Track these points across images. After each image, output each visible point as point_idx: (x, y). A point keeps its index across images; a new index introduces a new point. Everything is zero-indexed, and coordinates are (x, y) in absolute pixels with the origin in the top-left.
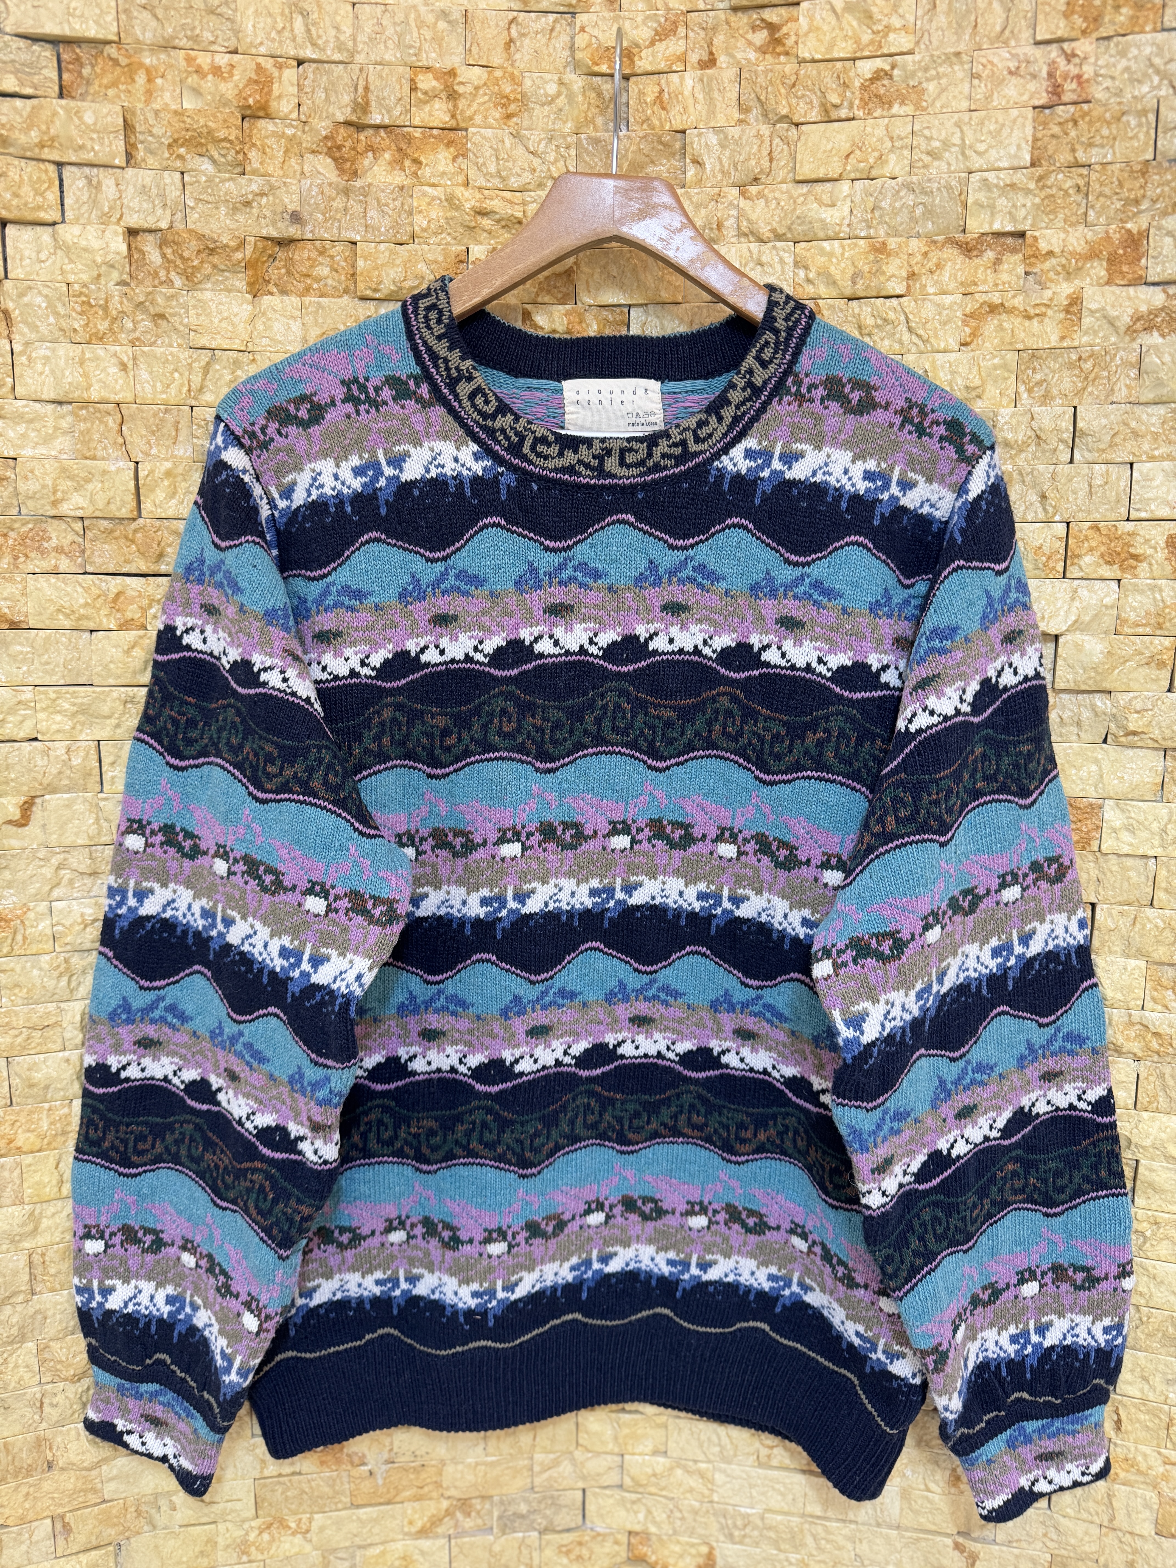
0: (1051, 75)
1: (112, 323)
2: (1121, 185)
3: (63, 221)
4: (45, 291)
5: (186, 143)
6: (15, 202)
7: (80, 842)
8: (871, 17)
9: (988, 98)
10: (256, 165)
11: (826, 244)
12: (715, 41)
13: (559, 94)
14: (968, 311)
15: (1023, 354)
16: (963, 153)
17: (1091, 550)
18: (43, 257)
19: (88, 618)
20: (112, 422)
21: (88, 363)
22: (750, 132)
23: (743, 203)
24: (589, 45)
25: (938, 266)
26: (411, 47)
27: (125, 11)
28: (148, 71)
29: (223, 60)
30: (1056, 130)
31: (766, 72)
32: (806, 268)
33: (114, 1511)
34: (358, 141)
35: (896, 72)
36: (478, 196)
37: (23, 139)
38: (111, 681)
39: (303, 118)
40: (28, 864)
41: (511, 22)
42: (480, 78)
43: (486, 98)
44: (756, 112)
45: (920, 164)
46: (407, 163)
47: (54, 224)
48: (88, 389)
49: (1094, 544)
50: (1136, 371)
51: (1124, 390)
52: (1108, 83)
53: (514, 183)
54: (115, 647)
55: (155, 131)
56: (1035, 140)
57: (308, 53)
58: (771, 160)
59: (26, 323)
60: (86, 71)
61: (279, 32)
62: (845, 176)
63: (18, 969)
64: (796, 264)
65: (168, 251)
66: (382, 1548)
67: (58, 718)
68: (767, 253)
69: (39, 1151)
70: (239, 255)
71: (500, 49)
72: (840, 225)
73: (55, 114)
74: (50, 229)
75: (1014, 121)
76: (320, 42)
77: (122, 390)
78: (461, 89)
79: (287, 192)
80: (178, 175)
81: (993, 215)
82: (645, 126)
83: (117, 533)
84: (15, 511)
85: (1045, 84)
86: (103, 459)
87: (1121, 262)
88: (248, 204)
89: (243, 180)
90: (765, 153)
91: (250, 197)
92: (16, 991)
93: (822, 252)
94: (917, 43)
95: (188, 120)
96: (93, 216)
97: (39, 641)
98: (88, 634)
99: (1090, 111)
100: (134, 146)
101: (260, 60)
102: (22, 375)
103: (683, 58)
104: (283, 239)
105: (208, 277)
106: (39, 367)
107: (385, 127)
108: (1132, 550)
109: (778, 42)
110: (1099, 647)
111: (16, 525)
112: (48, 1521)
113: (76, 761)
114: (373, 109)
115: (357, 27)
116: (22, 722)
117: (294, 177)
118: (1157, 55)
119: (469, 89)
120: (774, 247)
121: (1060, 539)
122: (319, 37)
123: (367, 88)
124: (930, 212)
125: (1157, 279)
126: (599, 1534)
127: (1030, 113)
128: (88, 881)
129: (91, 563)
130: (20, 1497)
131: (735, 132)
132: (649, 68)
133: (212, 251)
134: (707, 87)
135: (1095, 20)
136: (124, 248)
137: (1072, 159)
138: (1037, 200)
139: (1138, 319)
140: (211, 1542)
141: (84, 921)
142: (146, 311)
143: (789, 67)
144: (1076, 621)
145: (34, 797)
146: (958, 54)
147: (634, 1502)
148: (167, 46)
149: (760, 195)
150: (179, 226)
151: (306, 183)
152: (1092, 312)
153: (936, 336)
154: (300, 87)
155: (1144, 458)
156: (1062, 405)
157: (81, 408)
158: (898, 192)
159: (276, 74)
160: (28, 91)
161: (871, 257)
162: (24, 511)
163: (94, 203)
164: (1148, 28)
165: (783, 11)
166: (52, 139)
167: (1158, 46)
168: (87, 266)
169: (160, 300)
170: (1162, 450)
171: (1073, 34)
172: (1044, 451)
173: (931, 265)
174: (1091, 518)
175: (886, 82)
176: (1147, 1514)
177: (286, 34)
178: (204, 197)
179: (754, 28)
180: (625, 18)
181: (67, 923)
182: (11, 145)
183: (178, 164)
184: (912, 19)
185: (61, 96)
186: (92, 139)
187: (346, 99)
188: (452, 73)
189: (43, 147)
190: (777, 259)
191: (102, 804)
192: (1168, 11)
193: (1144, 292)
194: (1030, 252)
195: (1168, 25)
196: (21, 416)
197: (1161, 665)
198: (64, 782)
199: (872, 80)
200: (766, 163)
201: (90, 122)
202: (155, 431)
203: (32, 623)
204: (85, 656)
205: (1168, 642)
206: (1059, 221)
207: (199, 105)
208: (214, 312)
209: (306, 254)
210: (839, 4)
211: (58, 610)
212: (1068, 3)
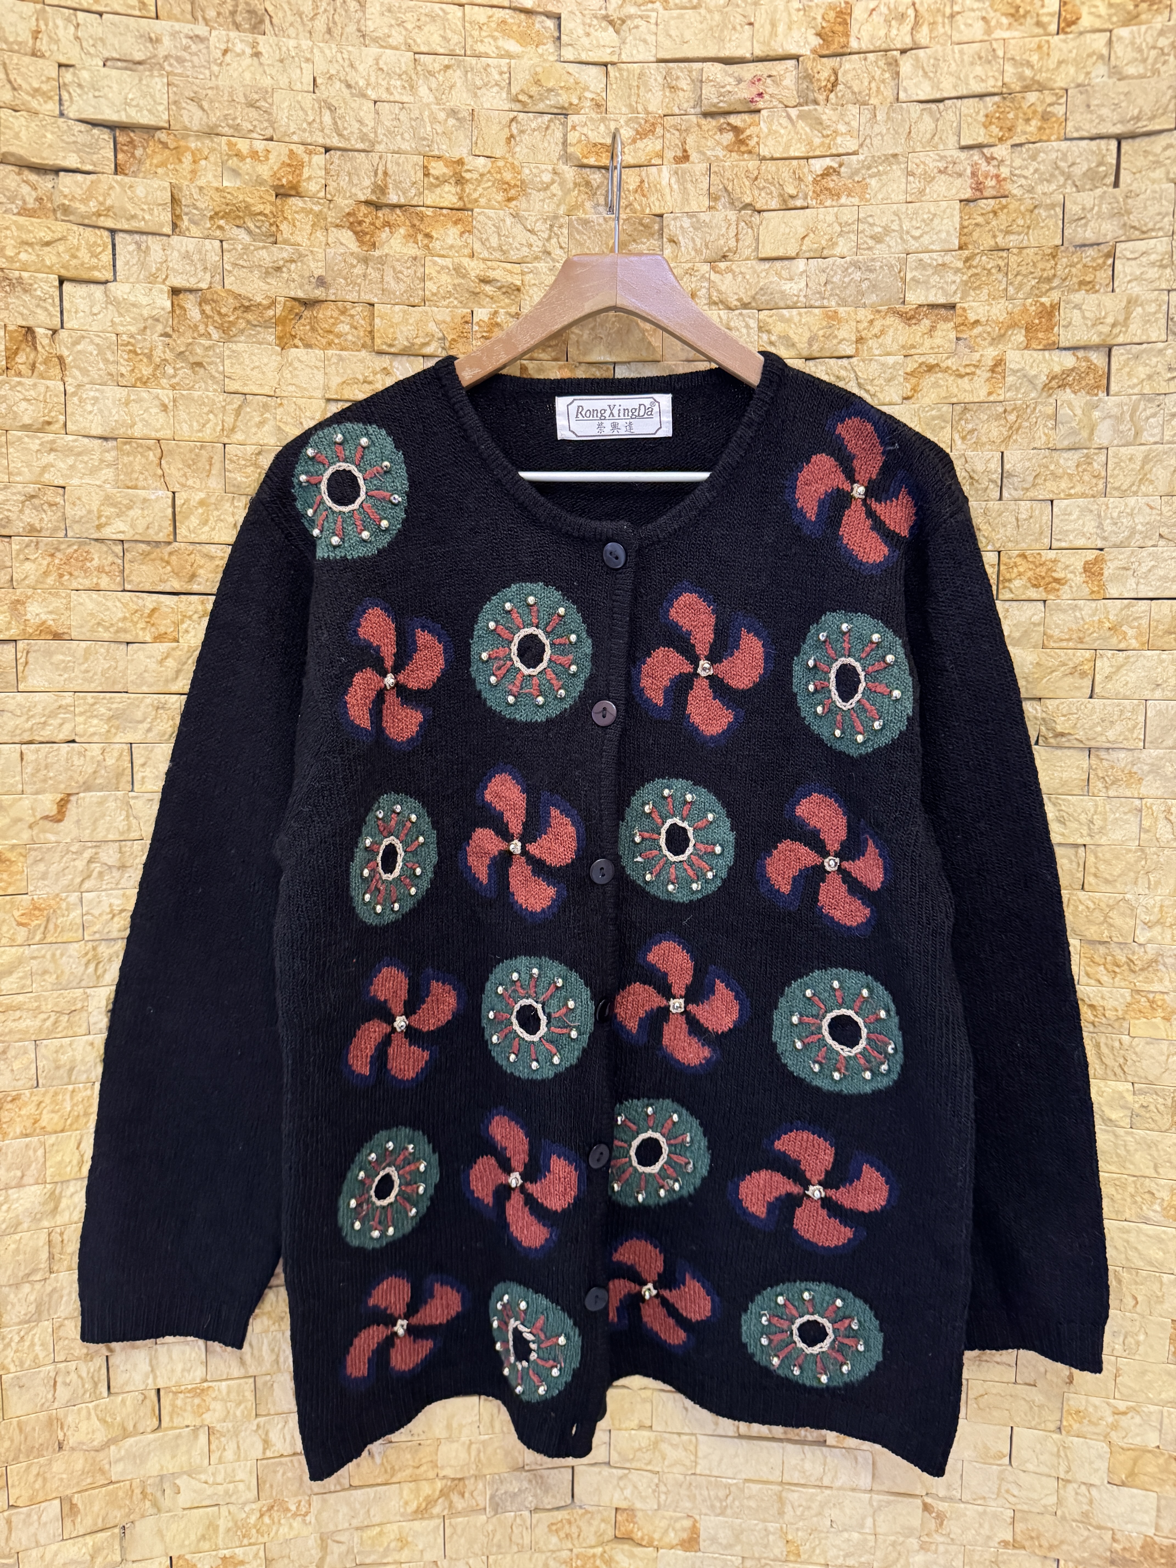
0: (974, 174)
1: (155, 369)
2: (1035, 265)
3: (115, 280)
4: (97, 340)
5: (226, 216)
6: (74, 262)
7: (111, 837)
8: (821, 124)
10: (286, 236)
11: (785, 312)
12: (688, 140)
13: (553, 182)
14: (909, 370)
15: (958, 408)
16: (902, 238)
17: (1020, 574)
19: (125, 631)
20: (152, 456)
21: (132, 404)
22: (719, 217)
23: (714, 276)
24: (579, 141)
25: (882, 332)
26: (424, 139)
27: (175, 102)
28: (193, 154)
29: (260, 145)
30: (980, 220)
31: (732, 167)
32: (769, 332)
33: (121, 1493)
34: (377, 217)
35: (843, 169)
36: (482, 266)
37: (82, 208)
38: (145, 689)
39: (329, 196)
40: (62, 857)
41: (512, 120)
42: (485, 166)
43: (490, 183)
44: (724, 200)
45: (865, 246)
46: (420, 237)
47: (106, 282)
48: (132, 426)
49: (1022, 570)
50: (1052, 422)
51: (1044, 438)
52: (1023, 181)
53: (514, 255)
54: (149, 657)
55: (198, 204)
56: (963, 227)
57: (335, 141)
58: (737, 241)
59: (78, 368)
60: (139, 152)
61: (310, 124)
62: (801, 255)
63: (48, 956)
64: (760, 329)
65: (207, 308)
66: (378, 1529)
67: (95, 721)
68: (735, 319)
69: (62, 1131)
70: (271, 313)
71: (503, 142)
72: (798, 296)
73: (111, 188)
74: (102, 287)
75: (944, 212)
76: (345, 133)
77: (162, 428)
78: (467, 176)
79: (314, 260)
80: (218, 243)
81: (928, 289)
82: (628, 210)
83: (153, 556)
84: (62, 534)
85: (969, 181)
86: (144, 488)
87: (1037, 330)
88: (278, 269)
89: (274, 249)
90: (732, 234)
91: (281, 263)
92: (47, 977)
93: (783, 319)
95: (229, 196)
96: (142, 276)
97: (80, 653)
98: (124, 646)
99: (1008, 204)
100: (179, 217)
102: (73, 414)
103: (661, 155)
104: (309, 300)
105: (242, 331)
106: (89, 408)
107: (400, 206)
108: (1055, 575)
109: (742, 142)
110: (1029, 659)
111: (63, 547)
112: (57, 1502)
113: (110, 762)
114: (390, 191)
115: (378, 121)
116: (61, 725)
117: (320, 247)
118: (1062, 159)
119: (475, 176)
120: (741, 314)
121: (992, 566)
122: (345, 129)
123: (385, 173)
124: (874, 286)
125: (1067, 345)
126: (587, 1512)
127: (957, 205)
128: (116, 874)
129: (130, 582)
130: (31, 1478)
131: (705, 217)
132: (632, 162)
133: (247, 309)
134: (682, 178)
135: (1010, 130)
136: (168, 304)
137: (992, 243)
138: (965, 278)
139: (1053, 378)
140: (212, 1526)
141: (112, 911)
142: (185, 360)
143: (752, 164)
145: (69, 795)
146: (895, 156)
147: (621, 1478)
148: (211, 133)
149: (729, 270)
150: (217, 287)
151: (331, 251)
152: (1014, 372)
153: (881, 391)
154: (327, 171)
155: (1062, 495)
156: (991, 451)
157: (125, 444)
158: (847, 269)
159: (306, 158)
160: (88, 168)
161: (825, 324)
162: (70, 534)
163: (143, 265)
164: (1053, 138)
165: (746, 116)
166: (108, 210)
167: (1062, 152)
168: (134, 319)
169: (199, 351)
170: (1079, 489)
171: (992, 141)
172: (977, 490)
173: (876, 330)
174: (1019, 547)
175: (835, 178)
176: (1099, 1464)
177: (316, 125)
178: (240, 262)
179: (721, 130)
180: (610, 119)
181: (96, 912)
182: (72, 213)
183: (218, 233)
184: (856, 125)
185: (116, 172)
186: (143, 210)
187: (367, 182)
188: (460, 162)
189: (99, 215)
190: (744, 324)
191: (132, 802)
192: (1070, 124)
193: (1056, 355)
194: (959, 320)
195: (1069, 135)
196: (71, 450)
197: (1083, 674)
198: (98, 781)
199: (823, 176)
200: (732, 243)
201: (142, 195)
202: (191, 464)
203: (74, 635)
204: (121, 665)
205: (1088, 654)
206: (984, 295)
207: (238, 183)
208: (247, 362)
209: (329, 313)
210: (794, 112)
211: (99, 624)
212: (987, 116)
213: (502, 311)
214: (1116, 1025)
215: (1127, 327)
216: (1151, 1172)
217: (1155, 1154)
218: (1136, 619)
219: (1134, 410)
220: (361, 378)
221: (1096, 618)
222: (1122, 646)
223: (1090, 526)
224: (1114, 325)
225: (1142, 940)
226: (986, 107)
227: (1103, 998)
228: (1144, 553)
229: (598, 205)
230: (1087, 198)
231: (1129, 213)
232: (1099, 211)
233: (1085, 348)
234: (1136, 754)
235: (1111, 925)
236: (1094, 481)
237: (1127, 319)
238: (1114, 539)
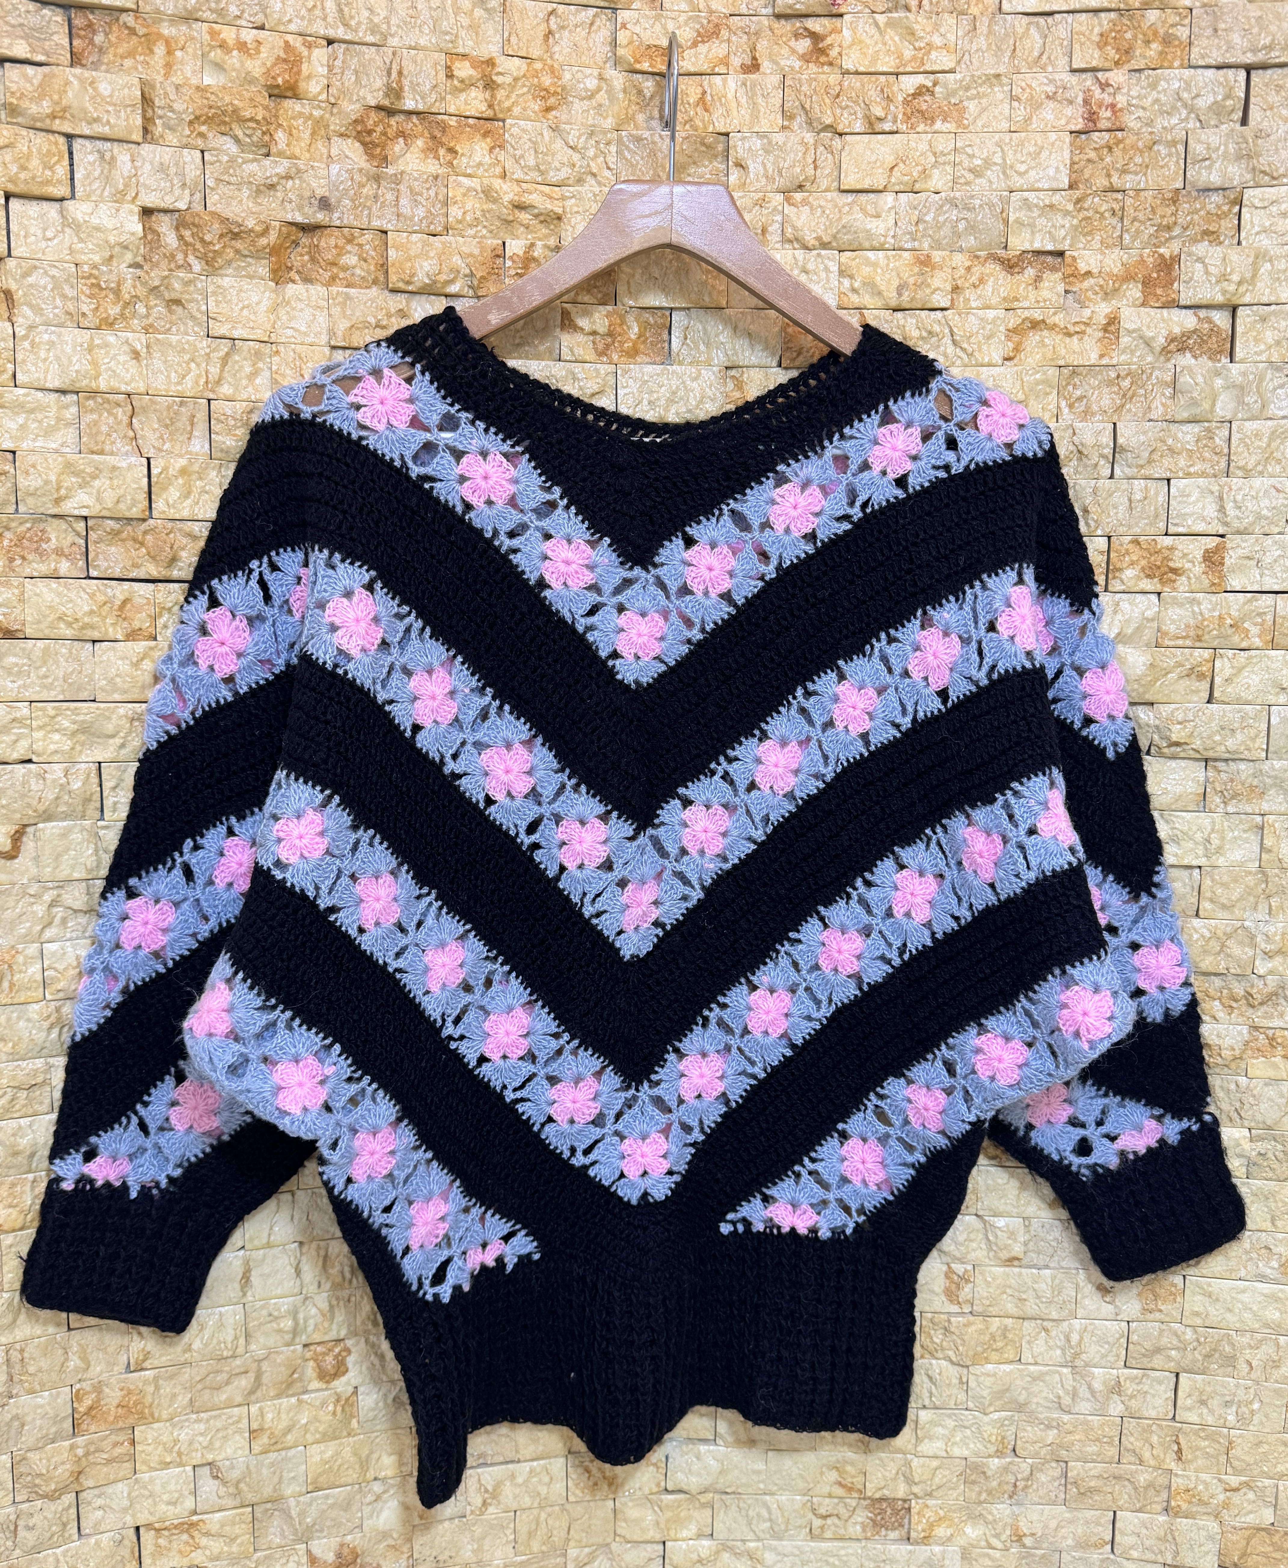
0: (1086, 102)
1: (124, 308)
2: (1153, 211)
3: (73, 197)
4: (54, 272)
5: (209, 121)
6: (22, 176)
7: (76, 875)
8: (913, 34)
9: (1028, 120)
10: (282, 145)
11: (870, 254)
12: (759, 46)
13: (599, 89)
14: (1011, 326)
15: (1064, 371)
16: (1004, 173)
17: (1132, 563)
18: (49, 234)
19: (92, 627)
20: (122, 414)
21: (96, 350)
22: (794, 139)
23: (788, 209)
24: (631, 42)
25: (981, 281)
26: (447, 33)
28: (167, 43)
29: (248, 36)
30: (1092, 155)
31: (810, 81)
32: (851, 277)
34: (389, 126)
35: (937, 89)
36: (517, 189)
37: (34, 109)
38: (117, 697)
39: (333, 101)
40: (18, 901)
41: (551, 13)
42: (519, 68)
43: (525, 89)
44: (800, 119)
45: (962, 181)
46: (442, 152)
47: (62, 200)
48: (96, 378)
49: (1134, 558)
50: (1171, 390)
51: (1160, 408)
52: (1141, 113)
53: (554, 177)
54: (122, 659)
55: (176, 106)
56: (1073, 163)
57: (340, 33)
58: (815, 168)
59: (29, 304)
60: (99, 39)
61: (309, 10)
62: (889, 188)
64: (841, 273)
65: (187, 234)
67: (56, 737)
68: (812, 260)
70: (263, 241)
71: (539, 41)
72: (885, 236)
73: (67, 83)
74: (57, 205)
75: (1053, 144)
76: (353, 23)
77: (133, 379)
78: (499, 79)
79: (315, 176)
80: (198, 154)
81: (1033, 233)
82: (687, 127)
83: (124, 535)
84: (12, 509)
85: (1081, 110)
86: (112, 454)
87: (1155, 286)
88: (272, 187)
89: (267, 162)
90: (810, 161)
91: (275, 180)
92: (1, 1045)
93: (867, 262)
94: (959, 62)
95: (213, 97)
96: (106, 193)
97: (38, 653)
98: (89, 645)
99: (1124, 139)
100: (151, 121)
101: (289, 38)
102: (23, 362)
103: (725, 61)
104: (308, 225)
105: (229, 263)
106: (43, 354)
107: (418, 113)
108: (1171, 564)
109: (823, 52)
110: (1142, 659)
111: (13, 525)
113: (76, 785)
114: (406, 94)
115: (391, 10)
116: (16, 741)
117: (320, 161)
118: (1185, 90)
119: (507, 79)
120: (819, 255)
121: (1102, 553)
122: (352, 17)
123: (400, 73)
124: (973, 227)
125: (1188, 303)
127: (1067, 138)
128: (83, 919)
129: (95, 567)
131: (779, 138)
132: (691, 69)
133: (236, 236)
134: (751, 91)
135: (1127, 52)
136: (139, 228)
137: (1107, 184)
138: (1075, 222)
139: (1172, 341)
141: (79, 964)
142: (160, 296)
143: (834, 78)
144: (1119, 634)
145: (25, 826)
146: (998, 76)
148: (189, 17)
149: (805, 202)
150: (198, 208)
151: (335, 169)
152: (1129, 332)
153: (980, 350)
154: (330, 68)
155: (1181, 474)
156: (1103, 421)
157: (88, 398)
158: (941, 207)
159: (306, 53)
160: (40, 58)
161: (916, 270)
162: (22, 508)
163: (107, 179)
164: (1176, 64)
165: (826, 21)
166: (64, 110)
167: (1186, 82)
168: (98, 245)
169: (177, 286)
170: (1198, 467)
171: (1107, 65)
172: (1086, 466)
173: (974, 279)
174: (1131, 532)
175: (927, 98)
176: (1209, 1546)
177: (318, 12)
178: (226, 178)
179: (796, 36)
180: (667, 17)
181: (60, 967)
182: (20, 114)
183: (200, 142)
184: (953, 38)
185: (73, 64)
186: (108, 112)
187: (379, 83)
188: (490, 62)
189: (55, 117)
190: (822, 267)
191: (102, 833)
192: (1195, 50)
193: (1176, 315)
194: (1069, 271)
195: (1194, 62)
196: (22, 406)
197: (1201, 676)
198: (60, 809)
199: (915, 95)
200: (810, 171)
201: (106, 93)
202: (169, 424)
203: (29, 632)
204: (88, 669)
205: (1207, 654)
206: (1096, 244)
207: (222, 80)
208: (235, 300)
209: (332, 242)
210: (881, 19)
211: (60, 618)
212: (1102, 35)
213: (539, 244)
214: (1233, 1066)
215: (1255, 285)
216: (1268, 1225)
217: (1273, 1205)
218: (1259, 614)
219: (1261, 379)
220: (373, 321)
221: (1216, 614)
222: (1244, 645)
223: (1211, 511)
224: (1240, 283)
225: (1261, 971)
226: (1101, 25)
227: (1218, 1036)
228: (1269, 541)
229: (652, 118)
230: (1213, 137)
231: (1258, 155)
232: (1226, 152)
233: (1208, 307)
234: (1257, 764)
235: (1229, 956)
236: (1216, 458)
237: (1254, 276)
238: (1236, 524)
